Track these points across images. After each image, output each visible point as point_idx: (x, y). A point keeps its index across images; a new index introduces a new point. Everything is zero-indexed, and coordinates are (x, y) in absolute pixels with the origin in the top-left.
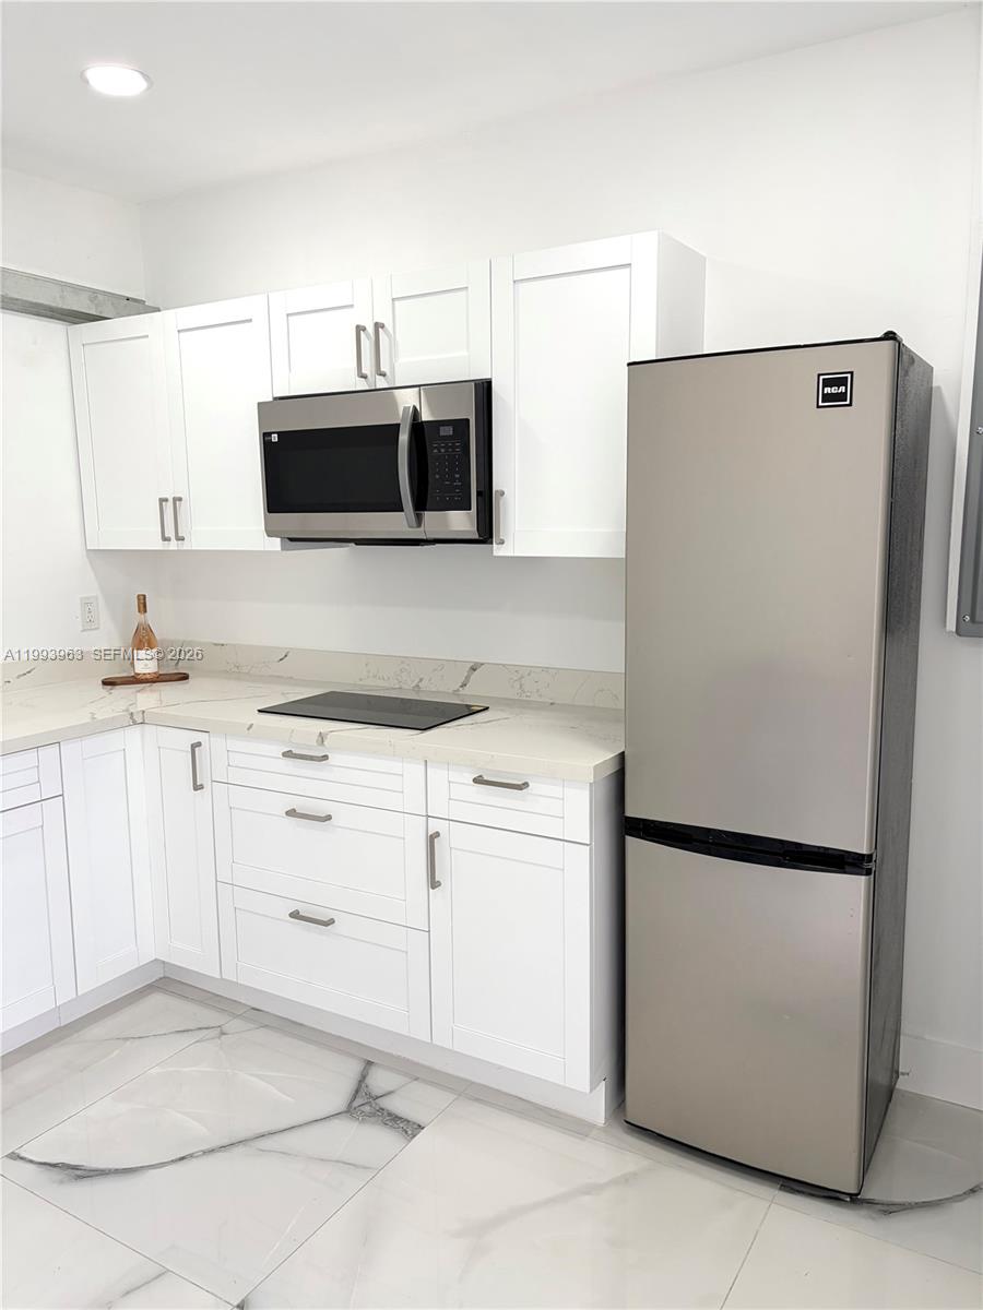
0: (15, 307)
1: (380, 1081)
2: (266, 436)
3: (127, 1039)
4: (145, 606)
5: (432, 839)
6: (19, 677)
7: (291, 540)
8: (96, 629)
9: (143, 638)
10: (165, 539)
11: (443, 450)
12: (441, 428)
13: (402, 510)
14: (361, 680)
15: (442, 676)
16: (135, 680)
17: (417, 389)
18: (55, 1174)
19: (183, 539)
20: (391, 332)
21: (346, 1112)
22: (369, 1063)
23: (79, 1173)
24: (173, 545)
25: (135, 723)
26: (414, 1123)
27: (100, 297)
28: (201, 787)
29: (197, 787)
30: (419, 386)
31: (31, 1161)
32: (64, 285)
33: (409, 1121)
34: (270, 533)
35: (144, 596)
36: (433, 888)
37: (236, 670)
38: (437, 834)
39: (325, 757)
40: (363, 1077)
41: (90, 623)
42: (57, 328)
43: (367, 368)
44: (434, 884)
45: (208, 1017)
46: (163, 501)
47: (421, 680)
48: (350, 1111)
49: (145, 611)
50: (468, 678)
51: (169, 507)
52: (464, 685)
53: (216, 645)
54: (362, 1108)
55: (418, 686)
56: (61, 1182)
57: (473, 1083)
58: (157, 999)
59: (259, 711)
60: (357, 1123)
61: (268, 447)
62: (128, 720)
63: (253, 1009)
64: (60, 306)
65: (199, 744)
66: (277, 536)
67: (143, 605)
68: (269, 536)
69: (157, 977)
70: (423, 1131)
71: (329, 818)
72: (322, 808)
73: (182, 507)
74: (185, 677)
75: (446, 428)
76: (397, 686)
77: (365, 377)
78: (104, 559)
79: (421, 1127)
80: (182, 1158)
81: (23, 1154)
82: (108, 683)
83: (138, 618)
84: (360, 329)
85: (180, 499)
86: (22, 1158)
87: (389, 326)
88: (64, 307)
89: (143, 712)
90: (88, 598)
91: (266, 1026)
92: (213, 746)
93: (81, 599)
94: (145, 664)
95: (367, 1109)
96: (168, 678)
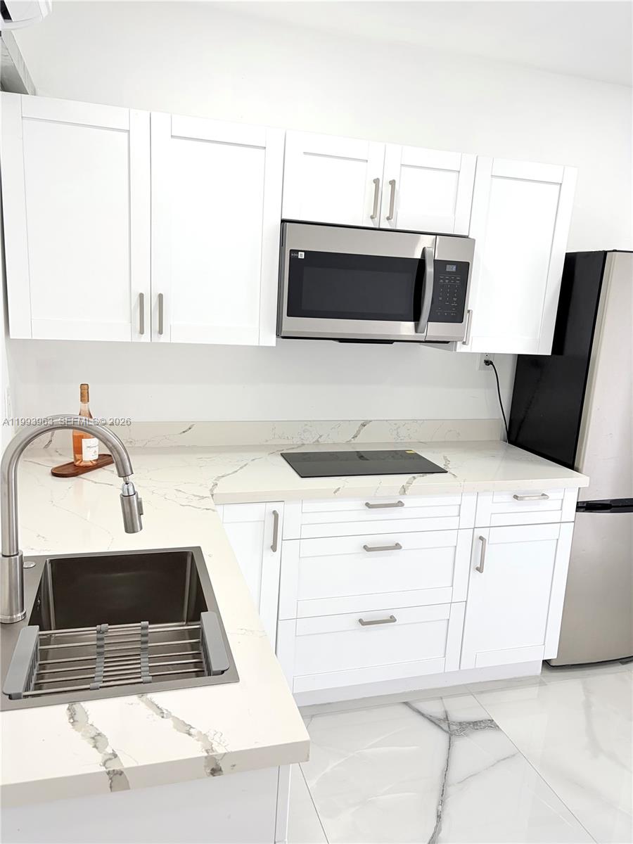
1: (428, 709)
2: (292, 252)
11: (447, 281)
12: (448, 266)
14: (267, 441)
15: (338, 433)
17: (435, 236)
21: (451, 735)
22: (406, 704)
26: (486, 720)
30: (436, 234)
33: (481, 721)
35: (88, 386)
40: (420, 713)
47: (321, 436)
49: (88, 400)
50: (358, 432)
52: (355, 437)
54: (452, 728)
55: (318, 441)
60: (466, 737)
61: (293, 262)
67: (87, 395)
70: (496, 721)
75: (451, 266)
79: (491, 721)
84: (378, 181)
95: (455, 727)
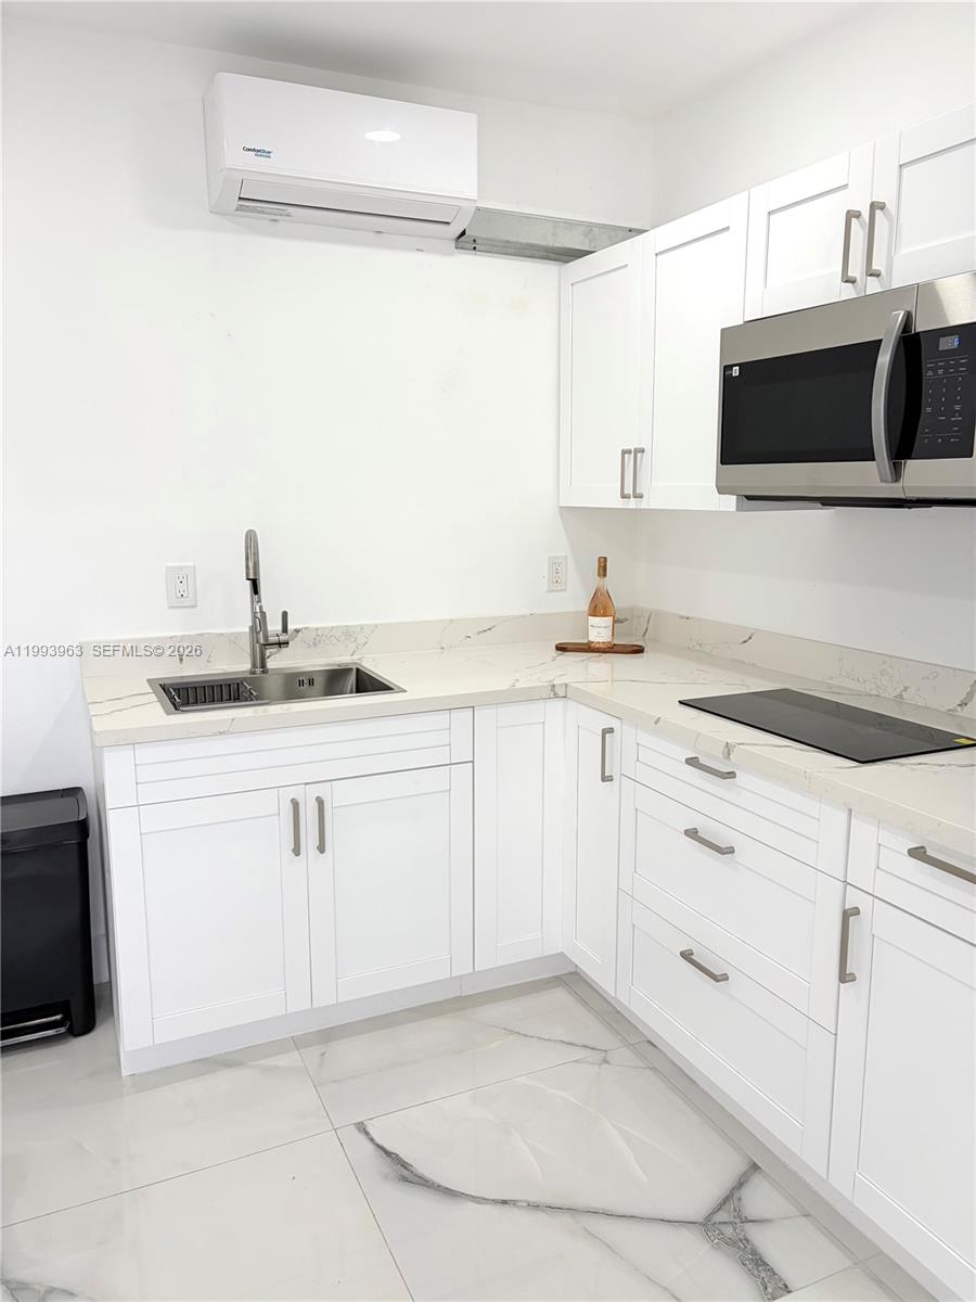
0: (510, 251)
1: (760, 1199)
2: (727, 369)
3: (512, 1032)
4: (605, 570)
5: (848, 915)
6: (479, 633)
7: (749, 498)
8: (561, 590)
9: (600, 605)
10: (624, 496)
11: (940, 372)
12: (943, 339)
13: (874, 460)
14: (830, 678)
15: (935, 687)
16: (588, 648)
18: (385, 1165)
19: (641, 497)
20: (894, 212)
21: (700, 1224)
22: (755, 1167)
23: (405, 1172)
24: (632, 504)
25: (556, 696)
26: (781, 1280)
27: (596, 230)
28: (610, 779)
29: (605, 778)
31: (372, 1140)
32: (556, 222)
33: (774, 1274)
34: (721, 490)
35: (605, 558)
36: (843, 983)
37: (698, 648)
38: (856, 911)
39: (731, 775)
40: (741, 1184)
41: (556, 582)
42: (549, 270)
43: (856, 269)
44: (844, 976)
45: (597, 1033)
46: (624, 452)
47: (906, 688)
48: (707, 1225)
49: (605, 575)
50: (970, 695)
51: (629, 459)
52: (963, 704)
53: (682, 617)
54: (722, 1227)
55: (901, 696)
56: (386, 1177)
57: (882, 1252)
58: (560, 996)
59: (681, 702)
60: (708, 1246)
61: (728, 383)
62: (548, 692)
63: (649, 1042)
64: (550, 244)
65: (611, 730)
66: (733, 494)
67: (603, 569)
68: (720, 493)
69: (566, 971)
70: (791, 1295)
71: (731, 851)
72: (723, 837)
73: (644, 460)
74: (639, 650)
75: (949, 340)
76: (874, 692)
77: (853, 281)
78: (577, 517)
79: (787, 1290)
80: (504, 1202)
81: (369, 1129)
82: (561, 648)
83: (596, 581)
84: (851, 215)
85: (642, 451)
86: (367, 1133)
87: (891, 207)
88: (557, 245)
89: (566, 685)
90: (557, 558)
91: (654, 1069)
92: (626, 736)
93: (550, 558)
94: (599, 630)
95: (729, 1231)
96: (621, 649)
